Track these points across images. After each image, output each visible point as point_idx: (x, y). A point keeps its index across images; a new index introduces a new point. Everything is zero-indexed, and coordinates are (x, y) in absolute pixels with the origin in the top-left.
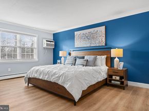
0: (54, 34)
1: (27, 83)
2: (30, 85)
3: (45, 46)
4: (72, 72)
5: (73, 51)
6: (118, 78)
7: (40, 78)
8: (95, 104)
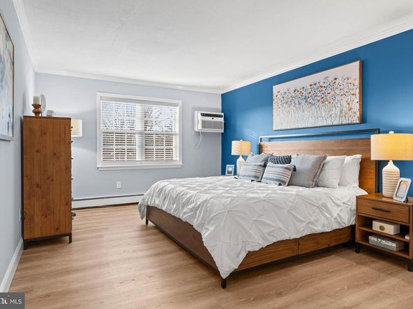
0: (223, 95)
1: (145, 219)
2: (149, 222)
3: (199, 127)
4: (223, 200)
5: (270, 139)
6: (390, 229)
7: (164, 209)
8: (280, 294)
